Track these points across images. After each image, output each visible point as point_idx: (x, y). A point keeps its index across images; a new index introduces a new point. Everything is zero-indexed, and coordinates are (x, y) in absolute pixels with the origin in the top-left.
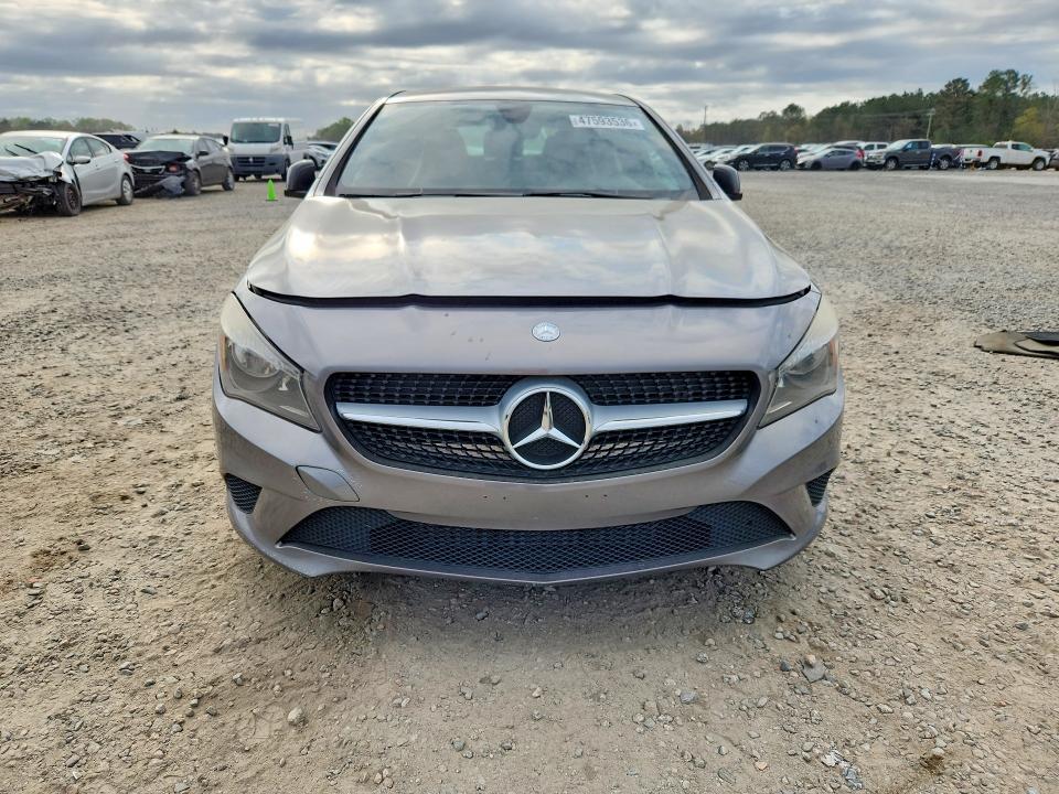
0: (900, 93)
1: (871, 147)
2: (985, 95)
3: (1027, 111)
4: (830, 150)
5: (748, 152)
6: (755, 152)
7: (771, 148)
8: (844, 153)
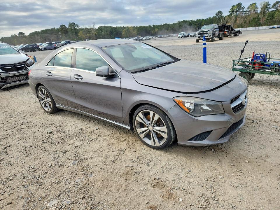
0: (50, 29)
1: (56, 43)
2: (70, 29)
3: (80, 32)
4: (47, 45)
5: (24, 47)
6: (26, 47)
7: (31, 45)
8: (51, 45)
